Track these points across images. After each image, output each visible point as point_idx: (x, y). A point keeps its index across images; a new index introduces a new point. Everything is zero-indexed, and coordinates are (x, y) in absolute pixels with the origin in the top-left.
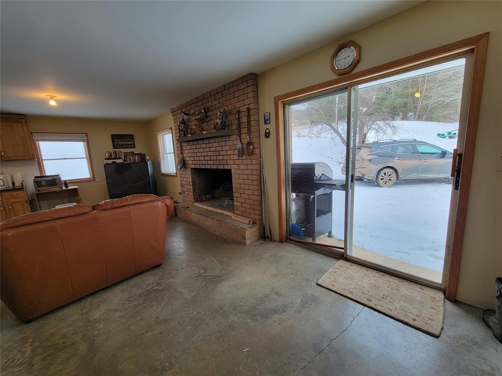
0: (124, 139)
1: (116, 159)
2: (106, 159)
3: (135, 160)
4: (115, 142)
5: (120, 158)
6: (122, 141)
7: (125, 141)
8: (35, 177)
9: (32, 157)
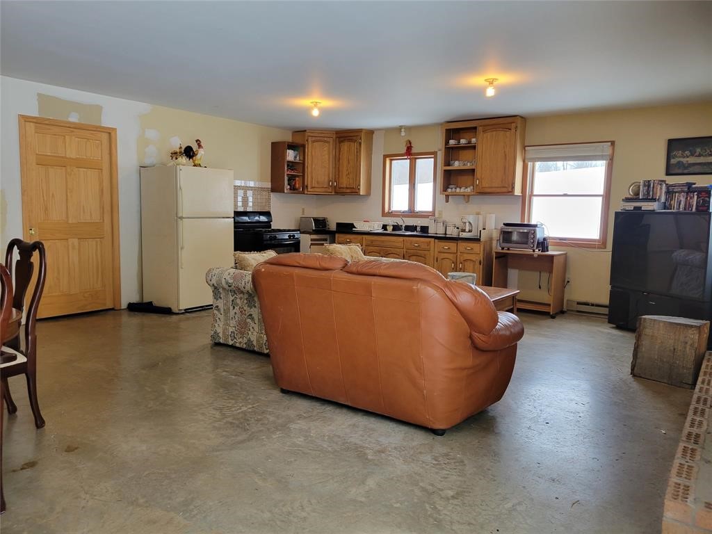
0: (698, 150)
1: (646, 199)
2: (627, 200)
3: (689, 205)
4: (675, 157)
5: (654, 200)
6: (692, 155)
7: (700, 155)
8: (504, 224)
9: (510, 190)
